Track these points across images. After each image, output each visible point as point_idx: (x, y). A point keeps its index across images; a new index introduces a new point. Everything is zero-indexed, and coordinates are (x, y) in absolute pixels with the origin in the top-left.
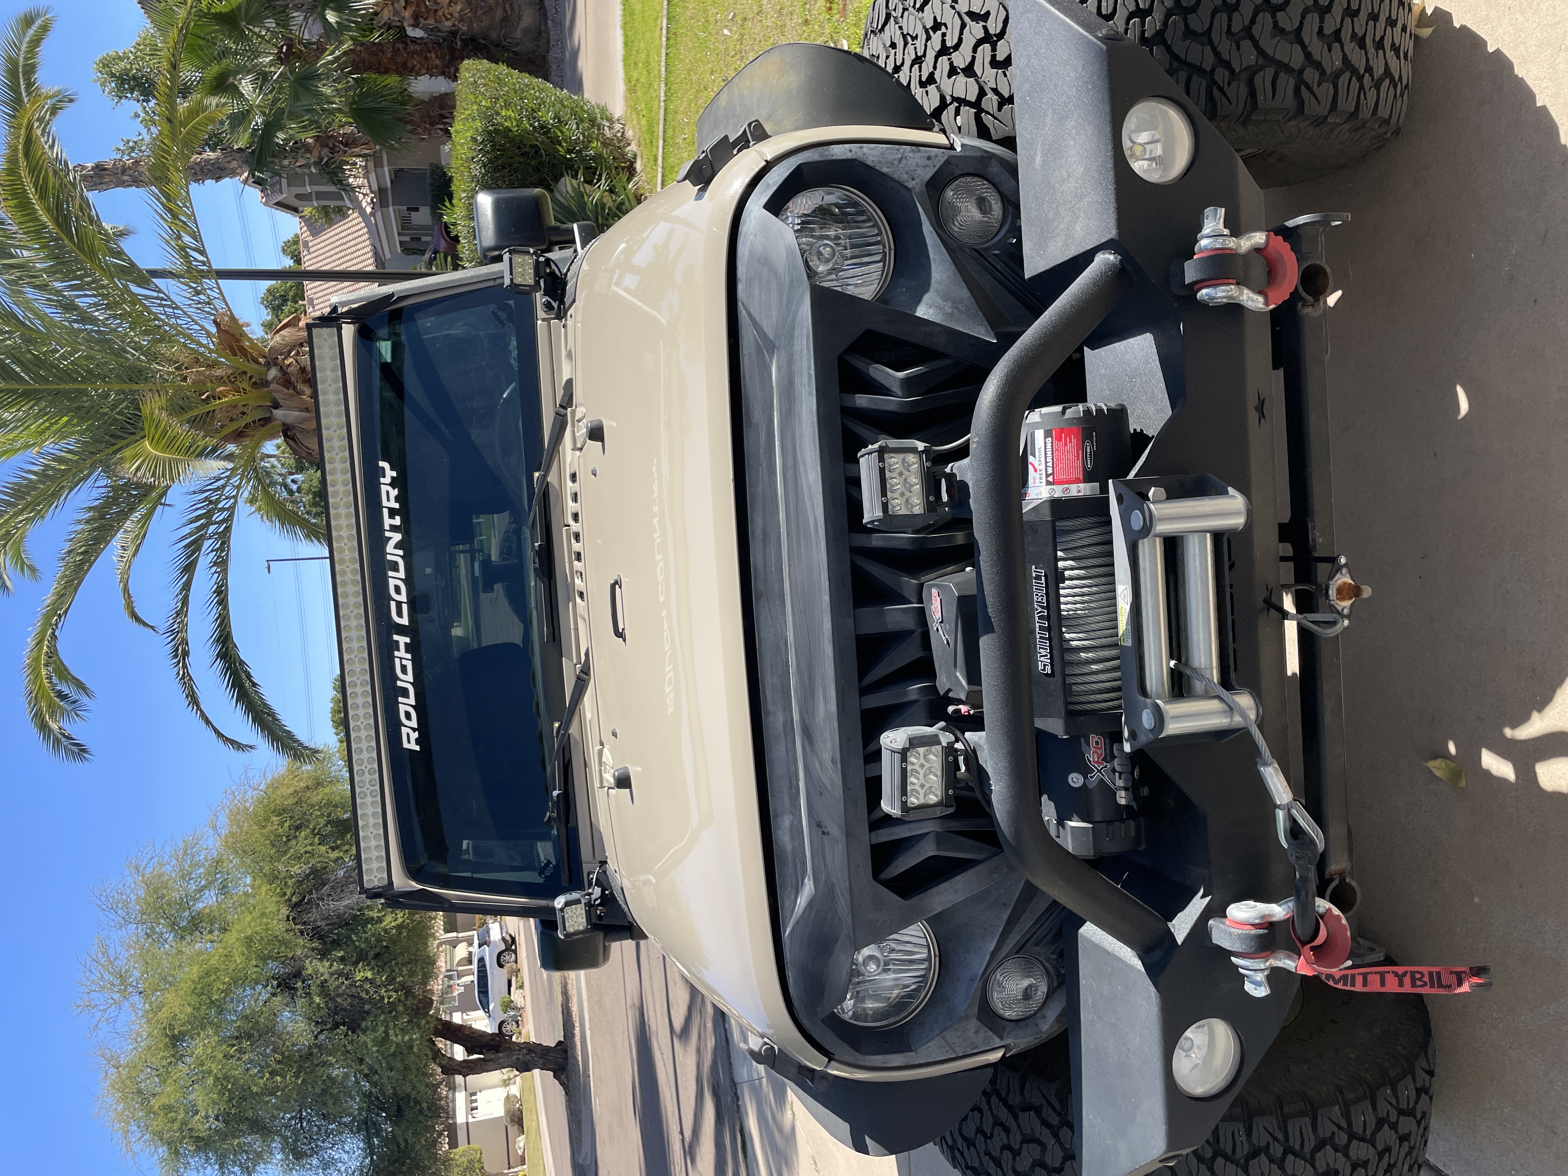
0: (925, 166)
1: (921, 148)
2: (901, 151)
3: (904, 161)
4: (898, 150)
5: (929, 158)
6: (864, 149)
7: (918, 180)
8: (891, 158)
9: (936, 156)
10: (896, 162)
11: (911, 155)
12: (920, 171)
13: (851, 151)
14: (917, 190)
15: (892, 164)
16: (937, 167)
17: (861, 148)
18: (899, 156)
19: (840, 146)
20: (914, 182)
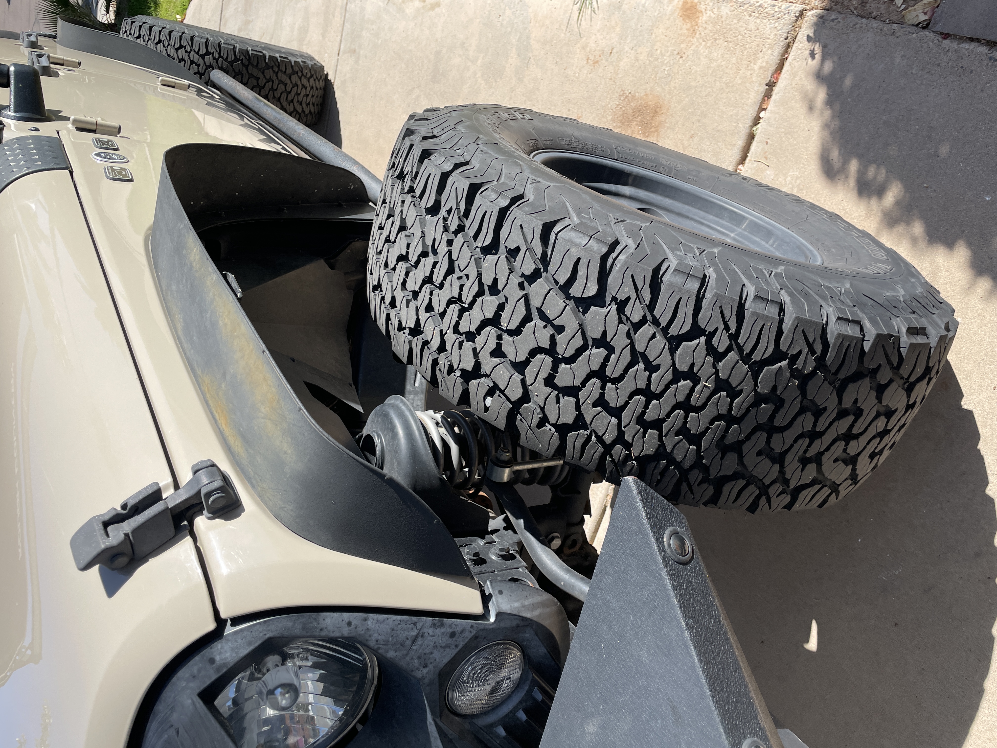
0: (447, 646)
1: (446, 620)
2: (419, 625)
3: (420, 641)
4: (415, 624)
5: (453, 635)
6: (369, 623)
7: (431, 667)
8: (402, 635)
9: (462, 632)
10: (408, 642)
11: (431, 631)
12: (437, 655)
13: (349, 624)
14: (427, 681)
15: (403, 645)
16: (461, 646)
17: (365, 620)
18: (414, 633)
19: (336, 615)
20: (425, 671)
